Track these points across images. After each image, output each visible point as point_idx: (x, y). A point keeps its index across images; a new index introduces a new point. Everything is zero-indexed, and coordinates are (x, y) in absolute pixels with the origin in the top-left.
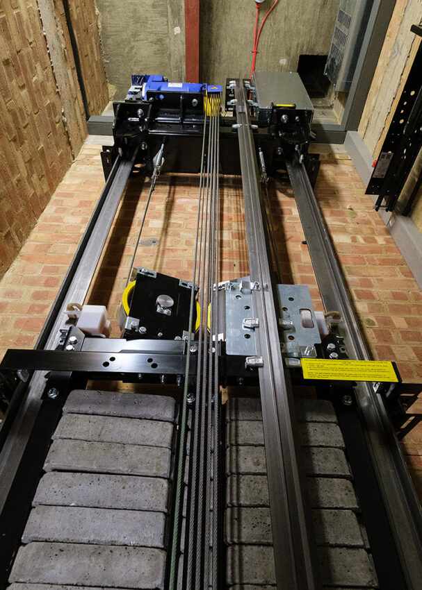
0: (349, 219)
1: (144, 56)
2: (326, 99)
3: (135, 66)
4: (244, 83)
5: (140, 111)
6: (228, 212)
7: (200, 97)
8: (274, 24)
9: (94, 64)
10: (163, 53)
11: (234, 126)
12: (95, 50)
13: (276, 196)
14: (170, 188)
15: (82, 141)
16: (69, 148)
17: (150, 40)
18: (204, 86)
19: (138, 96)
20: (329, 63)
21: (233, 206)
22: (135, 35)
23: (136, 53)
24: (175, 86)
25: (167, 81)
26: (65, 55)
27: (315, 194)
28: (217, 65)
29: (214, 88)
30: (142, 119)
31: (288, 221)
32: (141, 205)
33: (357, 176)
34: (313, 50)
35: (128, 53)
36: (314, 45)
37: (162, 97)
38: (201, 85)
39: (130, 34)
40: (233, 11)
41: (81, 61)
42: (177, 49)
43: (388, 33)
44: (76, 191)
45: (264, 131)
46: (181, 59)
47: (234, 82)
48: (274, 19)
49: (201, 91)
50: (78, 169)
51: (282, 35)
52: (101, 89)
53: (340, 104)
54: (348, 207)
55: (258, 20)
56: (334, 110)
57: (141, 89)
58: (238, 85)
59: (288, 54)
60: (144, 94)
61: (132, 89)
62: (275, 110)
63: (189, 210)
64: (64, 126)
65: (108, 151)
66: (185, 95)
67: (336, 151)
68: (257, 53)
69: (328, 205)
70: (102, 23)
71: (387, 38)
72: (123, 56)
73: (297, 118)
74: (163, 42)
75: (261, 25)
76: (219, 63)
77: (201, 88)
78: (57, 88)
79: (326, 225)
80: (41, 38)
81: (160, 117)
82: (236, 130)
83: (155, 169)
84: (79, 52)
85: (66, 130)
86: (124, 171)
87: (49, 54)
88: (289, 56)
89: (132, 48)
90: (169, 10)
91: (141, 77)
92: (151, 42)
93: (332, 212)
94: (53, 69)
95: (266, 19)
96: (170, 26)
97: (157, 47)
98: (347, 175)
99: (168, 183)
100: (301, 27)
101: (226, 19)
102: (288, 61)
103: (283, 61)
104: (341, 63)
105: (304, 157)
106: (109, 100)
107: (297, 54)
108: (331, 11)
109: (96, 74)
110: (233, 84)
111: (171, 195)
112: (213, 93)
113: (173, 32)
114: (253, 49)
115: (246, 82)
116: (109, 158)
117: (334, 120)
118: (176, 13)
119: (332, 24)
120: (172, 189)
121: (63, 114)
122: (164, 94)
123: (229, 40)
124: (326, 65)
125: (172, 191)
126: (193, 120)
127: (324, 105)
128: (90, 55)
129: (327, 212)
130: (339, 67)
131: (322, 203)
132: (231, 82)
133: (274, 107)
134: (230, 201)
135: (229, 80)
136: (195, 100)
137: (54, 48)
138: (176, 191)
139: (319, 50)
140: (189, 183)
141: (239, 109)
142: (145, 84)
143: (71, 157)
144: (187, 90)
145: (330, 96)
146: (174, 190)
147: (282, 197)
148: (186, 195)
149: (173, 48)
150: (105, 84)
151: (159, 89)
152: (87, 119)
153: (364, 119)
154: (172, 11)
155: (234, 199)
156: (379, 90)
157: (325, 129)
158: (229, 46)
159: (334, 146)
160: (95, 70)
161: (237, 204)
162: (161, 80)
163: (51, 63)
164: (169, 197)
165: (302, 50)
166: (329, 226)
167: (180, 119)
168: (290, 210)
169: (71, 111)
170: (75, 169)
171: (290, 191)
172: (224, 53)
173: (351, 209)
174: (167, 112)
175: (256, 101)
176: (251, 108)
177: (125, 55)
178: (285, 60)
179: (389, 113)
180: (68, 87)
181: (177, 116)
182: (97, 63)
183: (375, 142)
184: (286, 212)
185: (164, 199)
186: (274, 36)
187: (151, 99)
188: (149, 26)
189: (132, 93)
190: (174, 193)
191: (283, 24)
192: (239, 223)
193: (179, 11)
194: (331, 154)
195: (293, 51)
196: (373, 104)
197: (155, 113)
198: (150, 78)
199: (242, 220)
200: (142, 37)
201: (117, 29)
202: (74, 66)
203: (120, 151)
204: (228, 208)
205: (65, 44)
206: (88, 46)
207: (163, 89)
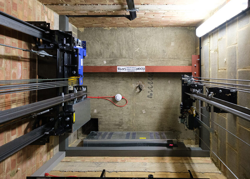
0: (10, 172)
1: (95, 47)
2: (82, 135)
3: (92, 42)
4: (85, 95)
5: (68, 45)
6: (12, 95)
7: (77, 75)
8: (109, 105)
9: (91, 23)
10: (97, 55)
11: (63, 94)
12: (96, 25)
13: (25, 122)
14: (28, 59)
15: (55, 11)
16: (50, 4)
17: (101, 50)
18: (82, 76)
19: (76, 44)
20: (95, 132)
21: (17, 98)
22: (103, 43)
23: (96, 43)
24: (81, 62)
25: (84, 58)
26: (92, 11)
27: (27, 146)
28: (93, 80)
29: (81, 81)
30: (65, 45)
31: (6, 134)
32: (15, 41)
33: (40, 166)
34: (100, 124)
35: (96, 39)
36: (102, 124)
37: (76, 56)
38: (82, 75)
39: (103, 41)
40: (112, 86)
41: (91, 18)
42: (98, 62)
43: (105, 157)
44: (24, 2)
45: (61, 109)
46: (94, 63)
47: (85, 90)
48: (110, 104)
49: (79, 75)
50: (38, 6)
51: (105, 109)
52: (81, 25)
53: (79, 143)
54: (18, 169)
55: (110, 98)
56: (77, 140)
57: (80, 46)
58: (84, 92)
59: (98, 113)
60: (78, 47)
61: (80, 41)
62: (71, 113)
63: (13, 71)
64: (61, 4)
65: (47, 26)
66: (77, 67)
67: (55, 149)
68: (98, 98)
69: (20, 156)
70: (106, 29)
71: (103, 157)
72: (95, 37)
73: (68, 125)
74: (101, 56)
75: (108, 99)
76: (94, 81)
77: (81, 75)
78: (78, 5)
79: (4, 160)
80: (97, 3)
81: (67, 55)
82: (61, 95)
83: (37, 52)
84: (95, 18)
85: (59, 4)
86: (36, 33)
87: (91, 5)
88: (98, 114)
89: (98, 41)
90: (112, 59)
91: (85, 46)
92: (100, 51)
93: (15, 160)
94: (85, 5)
95: (110, 101)
96: (106, 59)
97: (99, 53)
98: (41, 160)
99: (32, 57)
100: (108, 117)
101: (109, 83)
102: (96, 113)
103: (95, 111)
104: (95, 139)
105: (48, 134)
106: (77, 27)
107: (98, 117)
108: (114, 128)
109: (87, 23)
110: (84, 89)
111: (23, 59)
112: (79, 81)
113: (104, 60)
114: (100, 96)
115: (86, 95)
116: (43, 26)
117: (72, 142)
118: (110, 62)
119: (109, 130)
120: (28, 60)
121: (66, 5)
122: (78, 57)
123: (102, 85)
124: (94, 132)
125: (26, 60)
126: (66, 72)
127: (79, 134)
128: (94, 22)
129: (14, 157)
130: (93, 138)
131: (21, 152)
132: (85, 88)
133: (73, 113)
134: (20, 96)
135: (86, 87)
136: (75, 72)
137: (94, 7)
138: (26, 62)
139: (100, 127)
140: (32, 70)
141: (72, 95)
142: (82, 48)
143: (45, 4)
144: (79, 68)
145: (83, 136)
146: (27, 61)
147: (24, 127)
148: (23, 68)
149: (99, 60)
150: (84, 27)
151: (80, 54)
152: (66, 16)
153: (71, 159)
154: (111, 60)
155: (22, 97)
156: (83, 161)
157: (66, 140)
158: (100, 86)
159: (57, 147)
160: (89, 23)
161: (19, 100)
162: (84, 55)
163: (88, 5)
164: (22, 58)
165: (100, 119)
166: (4, 162)
167: (66, 65)
168: (15, 134)
169: (68, 9)
170: (39, 4)
171: (28, 130)
172: (98, 84)
173: (17, 171)
174: (69, 58)
175: (76, 102)
176: (73, 100)
177: (96, 38)
178: (96, 112)
179: (72, 172)
180: (79, 10)
181: (68, 63)
182: (92, 25)
183: (59, 169)
184: (14, 131)
185: (21, 55)
186: (104, 105)
187: (75, 51)
188: (106, 50)
189: (78, 41)
190: (25, 61)
191: (108, 108)
192: (4, 104)
193: (112, 63)
194: (53, 147)
195: (99, 115)
196: (78, 161)
197: (68, 52)
198: (85, 50)
199: (6, 105)
200: (102, 46)
201: (105, 36)
202: (89, 15)
203: (48, 32)
204: (16, 95)
205: (96, 12)
206: (97, 22)
207: (79, 56)
